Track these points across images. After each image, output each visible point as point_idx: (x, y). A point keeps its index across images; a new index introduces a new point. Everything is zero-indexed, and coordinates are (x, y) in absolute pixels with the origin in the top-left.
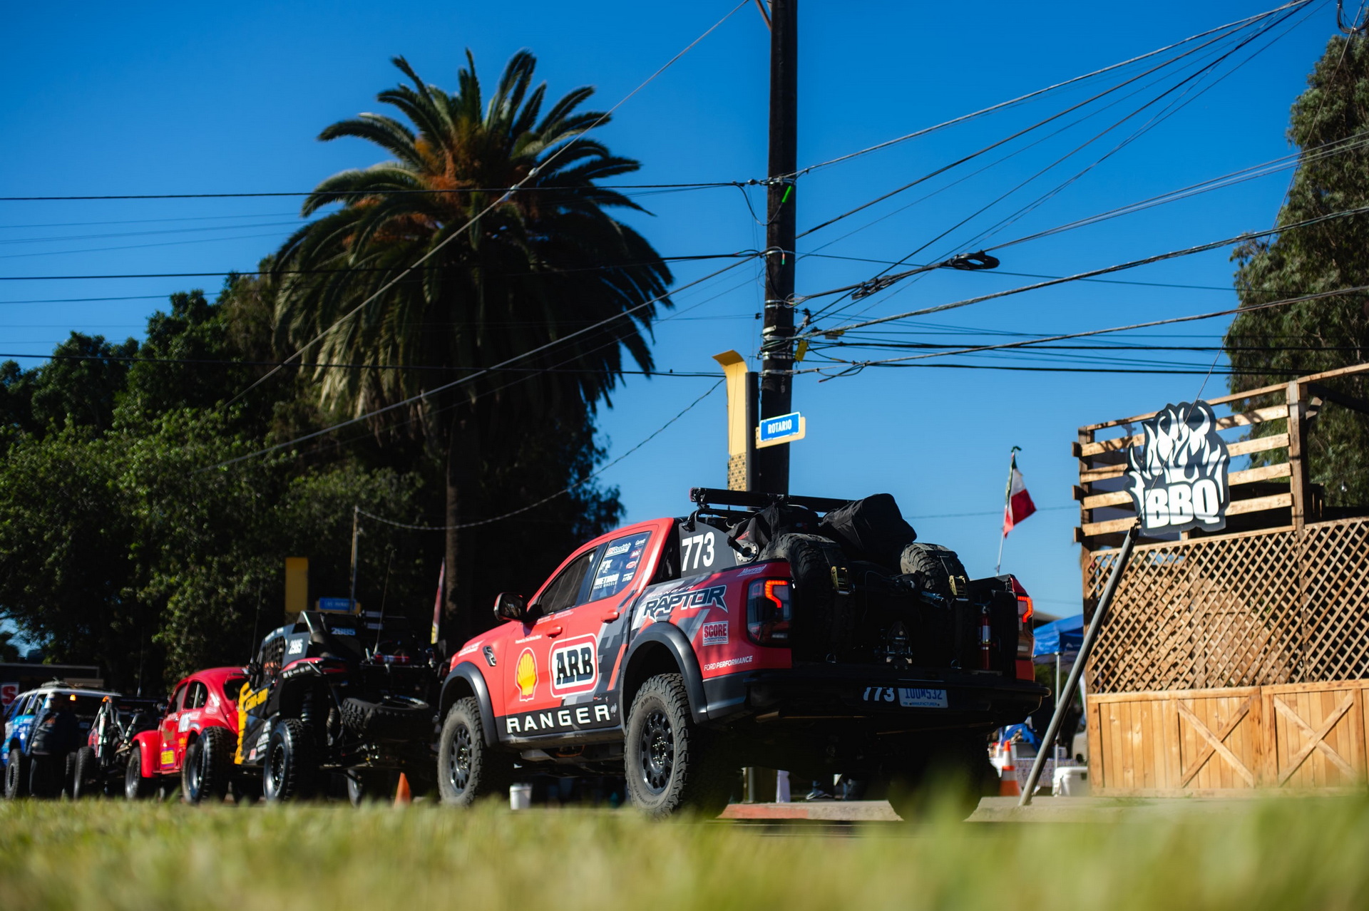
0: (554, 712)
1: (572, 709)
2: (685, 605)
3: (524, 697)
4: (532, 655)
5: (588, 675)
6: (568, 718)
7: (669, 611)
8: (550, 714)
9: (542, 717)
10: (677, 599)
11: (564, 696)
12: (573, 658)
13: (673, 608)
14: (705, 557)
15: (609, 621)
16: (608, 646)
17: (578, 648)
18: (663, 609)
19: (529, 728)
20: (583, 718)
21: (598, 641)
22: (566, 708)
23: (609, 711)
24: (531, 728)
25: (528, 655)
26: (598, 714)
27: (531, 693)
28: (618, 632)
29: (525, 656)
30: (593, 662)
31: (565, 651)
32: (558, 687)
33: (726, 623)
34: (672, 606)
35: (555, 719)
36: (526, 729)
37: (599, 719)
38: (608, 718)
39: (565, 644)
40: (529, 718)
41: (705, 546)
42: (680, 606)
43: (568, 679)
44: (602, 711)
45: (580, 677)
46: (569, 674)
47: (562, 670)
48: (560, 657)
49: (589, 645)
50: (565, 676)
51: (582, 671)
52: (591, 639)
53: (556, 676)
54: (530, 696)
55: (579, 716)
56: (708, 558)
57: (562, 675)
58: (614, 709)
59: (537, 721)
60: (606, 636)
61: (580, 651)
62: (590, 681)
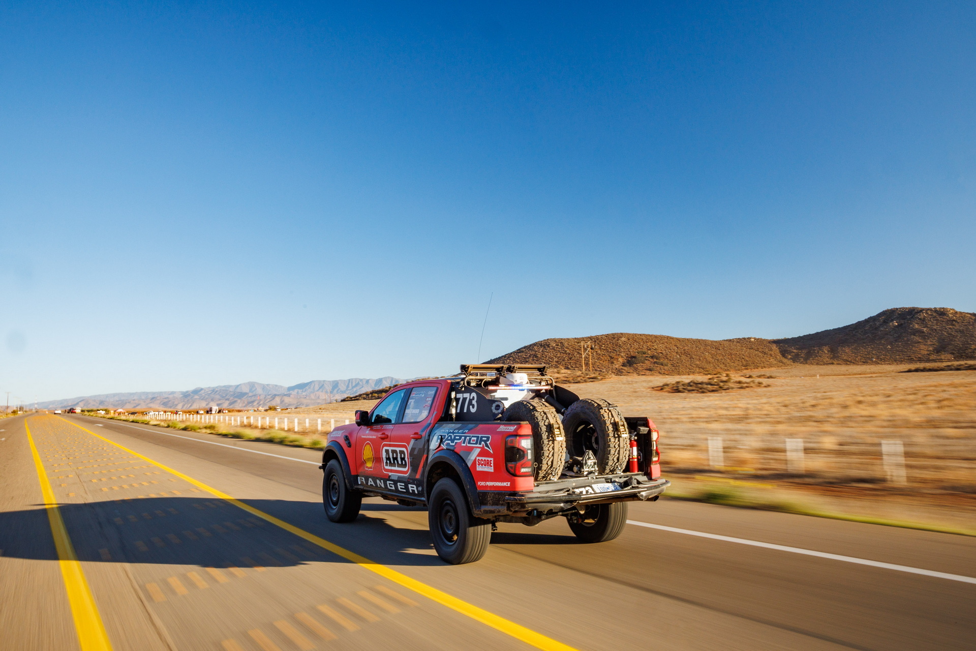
0: (385, 480)
1: (395, 482)
2: (464, 443)
3: (367, 467)
4: (370, 446)
5: (405, 466)
6: (393, 485)
7: (454, 444)
8: (382, 481)
9: (378, 481)
10: (458, 438)
11: (390, 474)
12: (395, 454)
13: (456, 443)
15: (415, 439)
16: (416, 452)
18: (450, 442)
19: (371, 484)
20: (401, 488)
21: (409, 449)
22: (392, 480)
23: (417, 489)
24: (371, 485)
26: (410, 489)
27: (371, 466)
28: (421, 447)
29: (367, 446)
30: (406, 459)
31: (390, 449)
32: (387, 467)
33: (492, 459)
34: (455, 441)
35: (385, 484)
37: (411, 492)
38: (416, 492)
39: (390, 445)
40: (370, 479)
41: (471, 401)
42: (461, 442)
43: (391, 464)
44: (413, 488)
45: (399, 466)
46: (392, 462)
47: (388, 459)
49: (404, 449)
50: (390, 462)
51: (400, 463)
52: (405, 447)
53: (385, 461)
54: (371, 468)
55: (399, 487)
56: (473, 407)
57: (388, 462)
58: (420, 489)
59: (375, 482)
60: (414, 447)
61: (398, 452)
62: (405, 469)
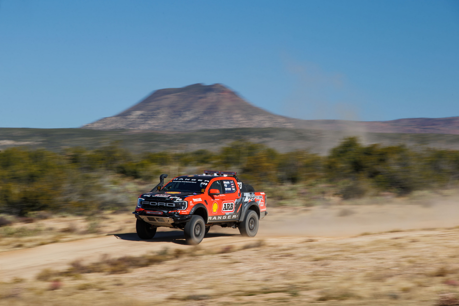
0: (222, 216)
1: (227, 216)
3: (214, 212)
4: (217, 203)
5: (232, 209)
6: (226, 217)
8: (221, 217)
9: (219, 217)
10: (254, 197)
11: (226, 213)
12: (229, 205)
14: (240, 187)
15: (237, 199)
16: (238, 204)
17: (230, 203)
21: (235, 203)
22: (226, 215)
23: (236, 216)
25: (216, 203)
26: (233, 217)
27: (216, 211)
28: (240, 201)
29: (215, 203)
30: (233, 207)
31: (226, 203)
32: (223, 211)
33: (263, 203)
35: (222, 218)
36: (213, 219)
37: (233, 218)
38: (235, 218)
40: (215, 217)
41: (240, 185)
43: (226, 209)
44: (234, 216)
45: (229, 209)
47: (225, 207)
48: (225, 205)
49: (233, 203)
51: (230, 208)
52: (233, 202)
54: (216, 212)
56: (241, 187)
57: (225, 209)
58: (237, 216)
59: (217, 218)
60: (237, 202)
61: (230, 204)
62: (232, 210)
